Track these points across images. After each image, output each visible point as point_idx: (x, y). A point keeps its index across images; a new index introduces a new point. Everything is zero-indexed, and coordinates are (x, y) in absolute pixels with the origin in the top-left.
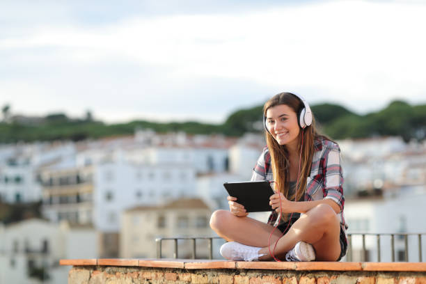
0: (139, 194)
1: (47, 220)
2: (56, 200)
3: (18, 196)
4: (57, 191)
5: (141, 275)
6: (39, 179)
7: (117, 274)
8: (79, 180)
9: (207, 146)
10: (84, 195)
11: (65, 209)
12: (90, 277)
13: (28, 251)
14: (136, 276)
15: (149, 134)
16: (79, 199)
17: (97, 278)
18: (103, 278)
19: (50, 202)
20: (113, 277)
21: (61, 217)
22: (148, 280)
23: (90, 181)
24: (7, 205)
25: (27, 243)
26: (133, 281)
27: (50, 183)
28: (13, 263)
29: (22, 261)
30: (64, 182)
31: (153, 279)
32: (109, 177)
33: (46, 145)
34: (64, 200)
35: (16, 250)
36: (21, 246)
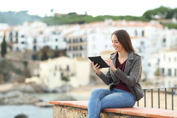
0: (106, 46)
1: (69, 57)
2: (72, 48)
3: (57, 47)
4: (72, 45)
5: (82, 111)
6: (65, 40)
7: (72, 110)
8: (81, 40)
9: (135, 26)
10: (84, 47)
11: (76, 52)
12: (61, 110)
13: (61, 69)
14: (80, 112)
15: (110, 21)
16: (81, 48)
17: (64, 110)
18: (67, 111)
19: (70, 49)
20: (71, 111)
21: (74, 56)
22: (84, 114)
23: (86, 41)
24: (52, 51)
25: (60, 66)
26: (78, 114)
27: (70, 42)
28: (55, 74)
29: (58, 74)
30: (75, 41)
31: (87, 114)
32: (94, 39)
33: (68, 26)
34: (75, 49)
35: (56, 69)
36: (58, 68)
